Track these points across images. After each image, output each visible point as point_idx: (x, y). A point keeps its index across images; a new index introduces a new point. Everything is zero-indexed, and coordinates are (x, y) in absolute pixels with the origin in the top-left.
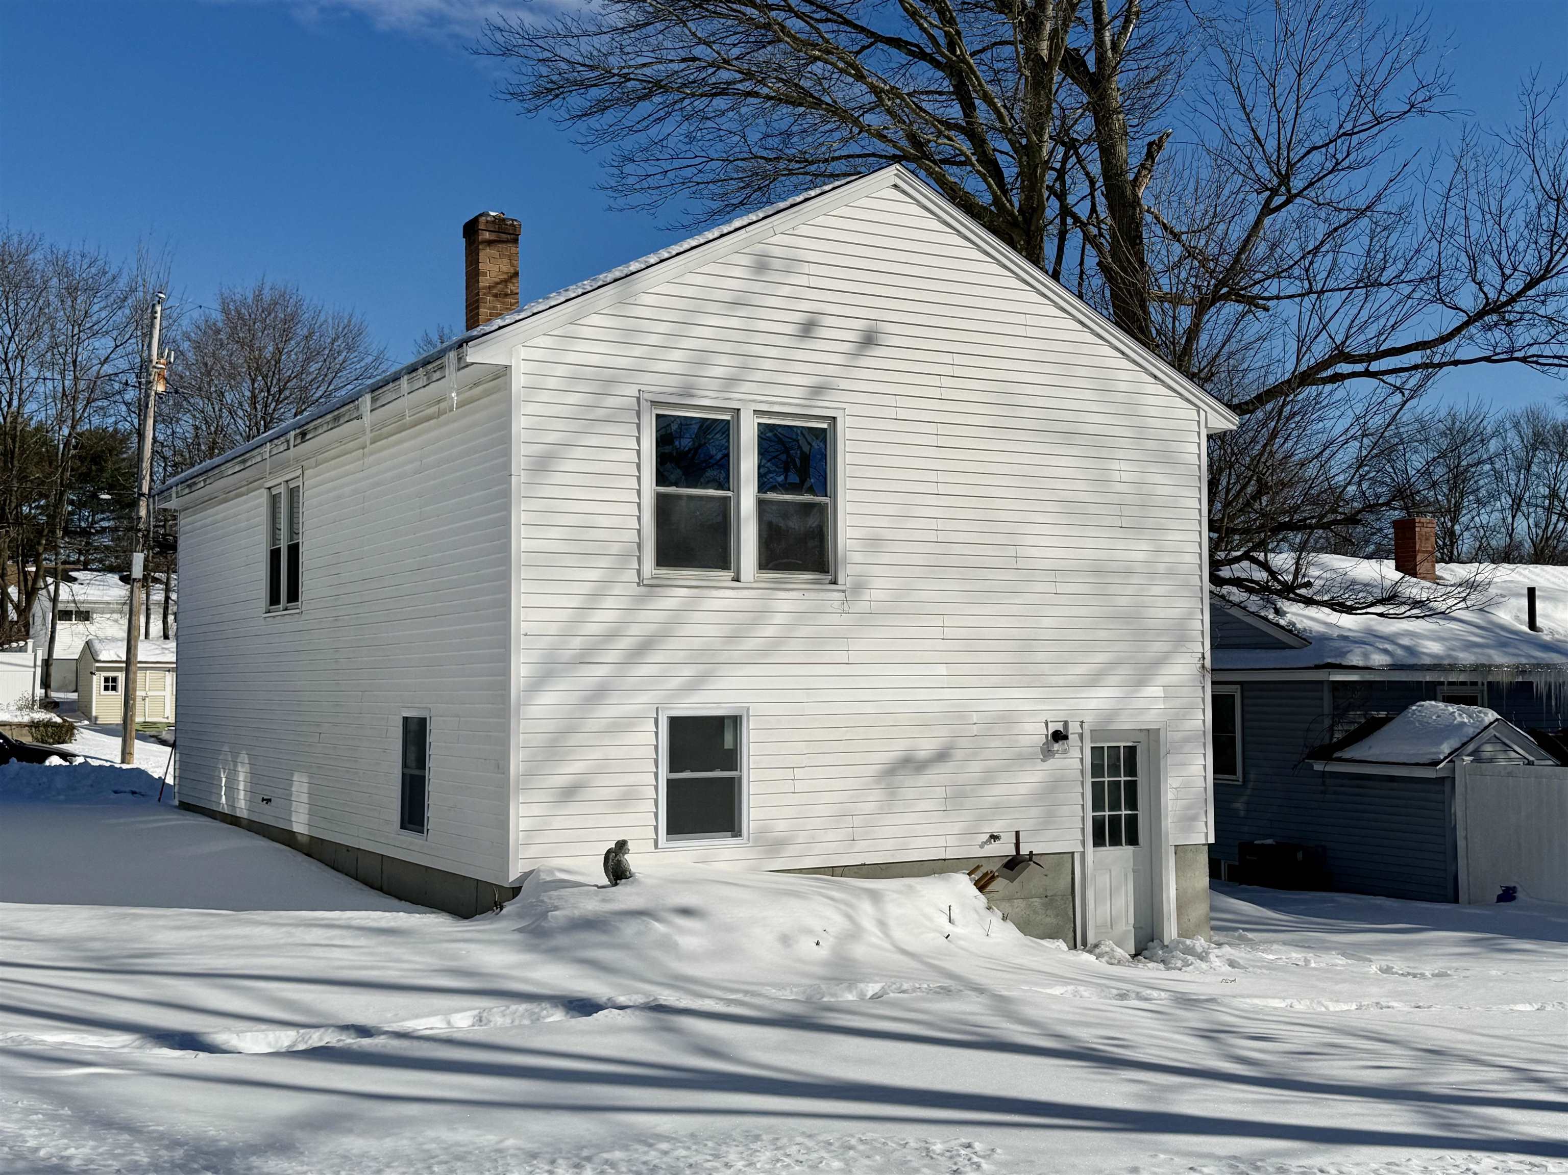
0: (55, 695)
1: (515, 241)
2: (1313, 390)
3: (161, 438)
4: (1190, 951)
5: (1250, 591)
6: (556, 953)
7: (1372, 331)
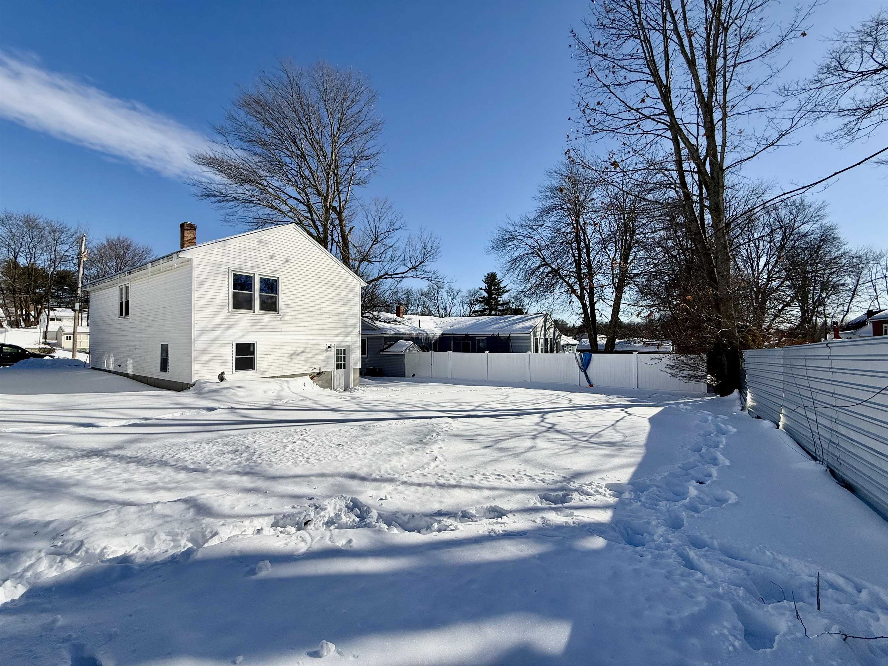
0: (48, 341)
1: (195, 230)
2: (381, 280)
3: (86, 273)
4: (355, 389)
5: (369, 319)
6: (204, 398)
7: (392, 269)
